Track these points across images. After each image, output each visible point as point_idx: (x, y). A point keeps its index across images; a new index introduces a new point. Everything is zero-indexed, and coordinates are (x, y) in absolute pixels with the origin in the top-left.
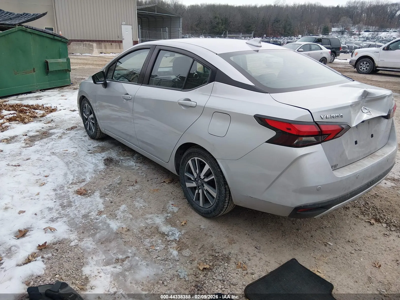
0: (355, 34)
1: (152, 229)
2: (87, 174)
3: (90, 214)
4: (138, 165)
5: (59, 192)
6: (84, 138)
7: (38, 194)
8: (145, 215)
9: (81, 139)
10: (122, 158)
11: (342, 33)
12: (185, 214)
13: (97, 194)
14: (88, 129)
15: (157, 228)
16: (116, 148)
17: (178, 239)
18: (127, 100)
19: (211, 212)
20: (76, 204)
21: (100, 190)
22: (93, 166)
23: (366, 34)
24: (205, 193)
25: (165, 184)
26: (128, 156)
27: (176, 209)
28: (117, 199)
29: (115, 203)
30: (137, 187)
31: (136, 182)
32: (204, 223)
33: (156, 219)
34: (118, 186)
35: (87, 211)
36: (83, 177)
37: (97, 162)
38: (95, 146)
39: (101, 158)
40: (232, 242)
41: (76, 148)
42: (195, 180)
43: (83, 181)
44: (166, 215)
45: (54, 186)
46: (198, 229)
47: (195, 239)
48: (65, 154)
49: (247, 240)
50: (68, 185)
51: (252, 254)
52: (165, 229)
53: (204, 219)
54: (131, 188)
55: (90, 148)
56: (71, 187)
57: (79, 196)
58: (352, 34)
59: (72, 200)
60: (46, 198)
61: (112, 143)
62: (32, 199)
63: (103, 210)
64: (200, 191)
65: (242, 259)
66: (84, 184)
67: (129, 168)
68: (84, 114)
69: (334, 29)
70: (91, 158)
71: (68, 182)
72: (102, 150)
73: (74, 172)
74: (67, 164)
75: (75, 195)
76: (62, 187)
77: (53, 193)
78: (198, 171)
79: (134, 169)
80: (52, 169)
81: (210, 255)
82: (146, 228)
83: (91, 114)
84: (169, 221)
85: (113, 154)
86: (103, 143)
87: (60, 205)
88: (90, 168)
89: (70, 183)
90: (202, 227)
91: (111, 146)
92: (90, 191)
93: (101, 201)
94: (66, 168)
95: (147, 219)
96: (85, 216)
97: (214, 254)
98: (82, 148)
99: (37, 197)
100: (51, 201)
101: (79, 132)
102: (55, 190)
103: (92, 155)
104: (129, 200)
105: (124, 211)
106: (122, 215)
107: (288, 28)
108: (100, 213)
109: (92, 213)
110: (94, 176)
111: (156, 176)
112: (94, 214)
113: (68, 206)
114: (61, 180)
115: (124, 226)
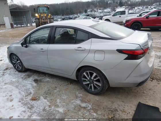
0: (96, 11)
1: (78, 107)
2: (30, 90)
3: (46, 108)
4: (51, 79)
5: (22, 102)
6: (16, 73)
7: (13, 106)
8: (70, 101)
9: (15, 73)
10: (41, 78)
11: (92, 11)
12: (87, 96)
13: (42, 98)
14: (16, 68)
15: (80, 106)
16: (35, 74)
17: (92, 108)
18: (43, 52)
19: (99, 92)
20: (35, 105)
21: (42, 95)
22: (31, 85)
23: (100, 11)
24: (95, 85)
25: (69, 85)
26: (44, 76)
27: (81, 95)
28: (52, 98)
29: (53, 100)
30: (58, 89)
31: (56, 88)
32: (97, 98)
33: (77, 101)
34: (49, 91)
35: (43, 107)
36: (29, 92)
37: (31, 82)
38: (24, 75)
39: (31, 80)
40: (113, 102)
41: (15, 78)
42: (88, 81)
43: (30, 93)
44: (79, 99)
45: (18, 100)
46: (96, 101)
47: (98, 106)
48: (12, 83)
49: (117, 100)
50: (24, 97)
51: (123, 105)
52: (83, 105)
53: (96, 96)
54: (55, 91)
55: (22, 76)
56: (27, 98)
57: (34, 101)
58: (95, 11)
59: (32, 104)
60: (18, 107)
61: (31, 72)
62: (11, 109)
63: (50, 104)
64: (92, 85)
65: (122, 108)
66: (32, 95)
67: (48, 82)
68: (13, 62)
69: (88, 10)
70: (26, 81)
71: (24, 96)
72: (29, 76)
73: (23, 90)
74: (17, 87)
75: (32, 101)
76: (22, 99)
77: (20, 103)
78: (90, 77)
79: (50, 82)
80: (11, 91)
81: (109, 111)
82: (75, 107)
83: (18, 60)
84: (83, 101)
85: (36, 77)
86: (27, 73)
87: (28, 108)
88: (29, 86)
89: (25, 95)
90: (97, 99)
91: (32, 73)
92: (37, 98)
93: (46, 100)
94: (17, 89)
95: (73, 103)
96: (44, 110)
97: (110, 109)
98: (18, 78)
99: (13, 107)
100: (22, 108)
101: (11, 70)
102: (20, 101)
103: (26, 80)
104: (58, 97)
105: (60, 103)
106: (60, 104)
107: (72, 11)
108: (50, 106)
109: (46, 107)
110: (34, 89)
111: (62, 82)
112: (47, 108)
113: (32, 108)
114: (19, 96)
115: (65, 109)
